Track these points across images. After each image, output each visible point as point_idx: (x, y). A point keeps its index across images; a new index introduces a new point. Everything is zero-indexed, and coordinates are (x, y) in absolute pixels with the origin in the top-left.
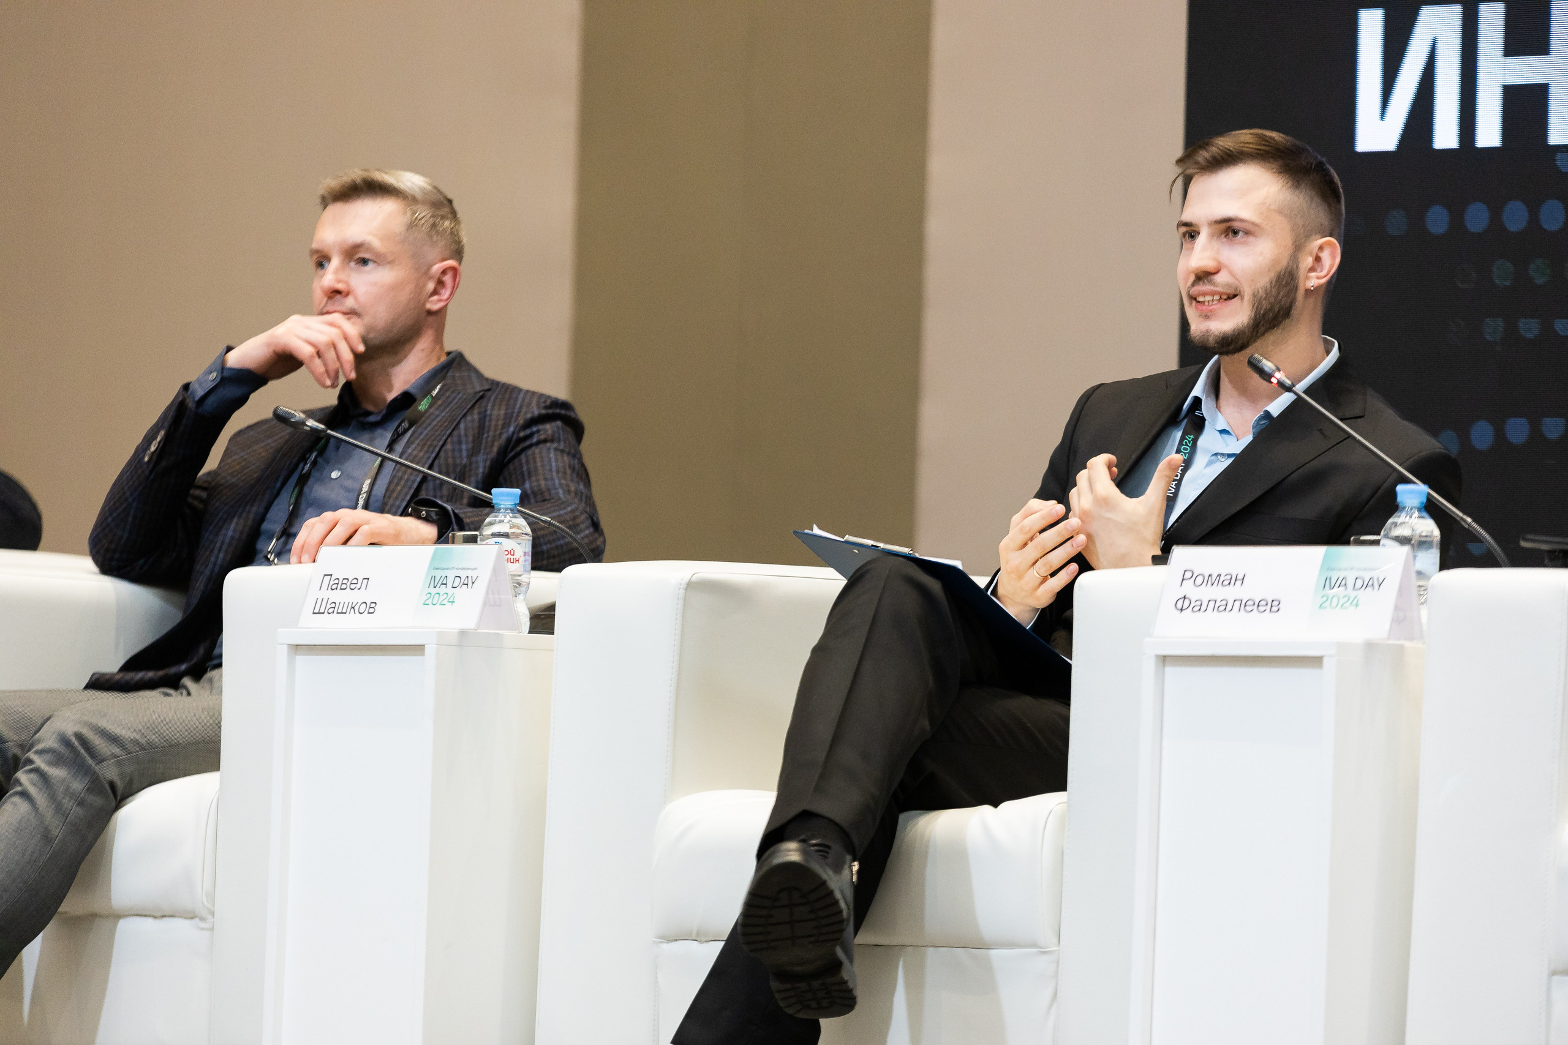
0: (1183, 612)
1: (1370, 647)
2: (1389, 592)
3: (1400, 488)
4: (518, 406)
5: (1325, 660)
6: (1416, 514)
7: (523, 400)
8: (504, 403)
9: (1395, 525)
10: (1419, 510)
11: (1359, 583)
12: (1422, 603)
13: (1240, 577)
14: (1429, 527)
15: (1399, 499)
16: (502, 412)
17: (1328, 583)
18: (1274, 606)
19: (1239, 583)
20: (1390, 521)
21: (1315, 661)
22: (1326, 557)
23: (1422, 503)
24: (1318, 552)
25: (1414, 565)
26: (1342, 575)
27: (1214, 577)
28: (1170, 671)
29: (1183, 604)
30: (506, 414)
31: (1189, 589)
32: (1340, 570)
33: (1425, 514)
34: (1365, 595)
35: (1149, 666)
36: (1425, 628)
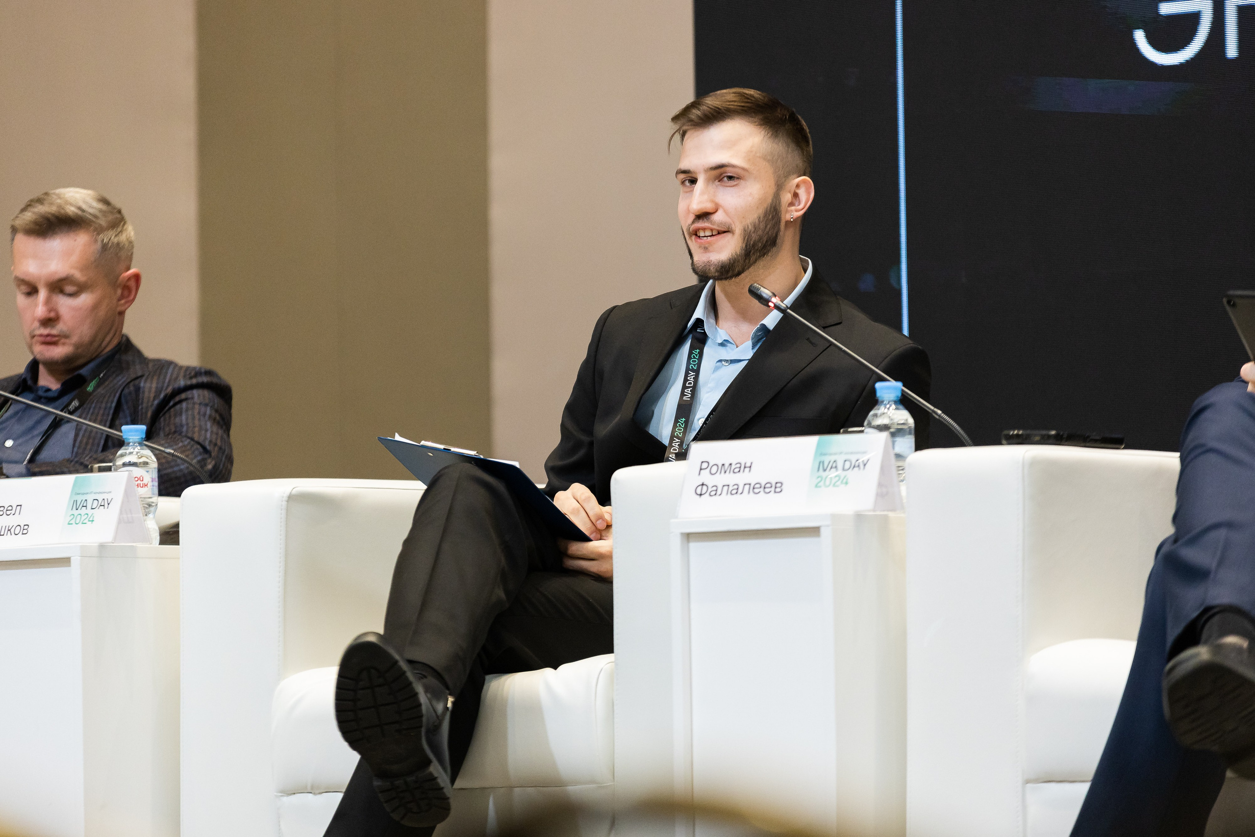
0: (702, 496)
1: (859, 517)
2: (873, 472)
3: (878, 385)
4: (167, 380)
5: (822, 530)
6: (893, 406)
7: (172, 374)
8: (156, 378)
9: (876, 415)
10: (895, 402)
11: (847, 465)
12: (902, 481)
13: (748, 465)
14: (904, 417)
15: (878, 394)
16: (154, 385)
17: (822, 467)
18: (777, 487)
19: (747, 470)
20: (872, 413)
21: (814, 531)
22: (819, 445)
23: (898, 397)
24: (810, 442)
25: (893, 448)
26: (833, 458)
27: (727, 465)
28: (694, 546)
29: (701, 490)
30: (157, 388)
31: (706, 477)
32: (831, 454)
33: (901, 407)
34: (852, 474)
35: (676, 542)
36: (905, 501)
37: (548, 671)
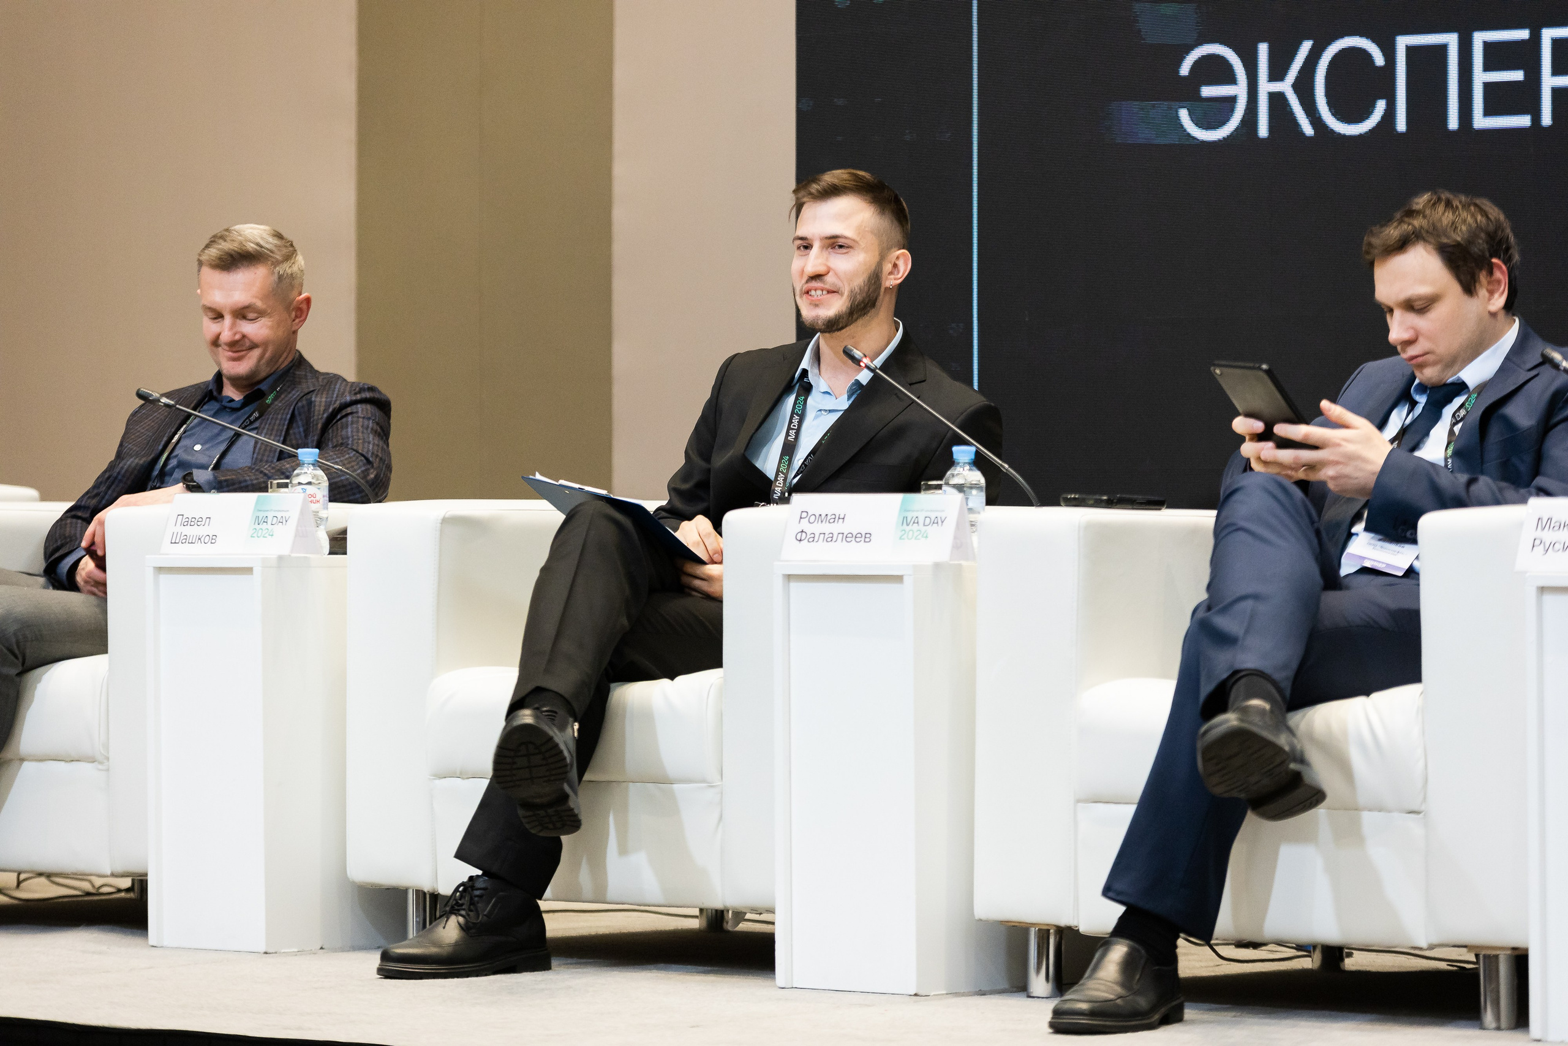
0: (802, 542)
1: (937, 566)
2: (949, 527)
3: (955, 449)
4: (335, 395)
5: (905, 578)
6: (967, 467)
8: (326, 391)
9: (953, 475)
10: (969, 464)
11: (928, 520)
12: (974, 532)
13: (842, 516)
14: (977, 477)
15: (955, 456)
17: (905, 521)
18: (867, 537)
19: (841, 520)
20: (949, 473)
21: (898, 579)
22: (903, 501)
23: (972, 459)
24: (896, 498)
25: (967, 505)
26: (915, 514)
27: (823, 516)
28: (793, 585)
29: (801, 536)
31: (805, 525)
32: (913, 511)
33: (974, 468)
34: (932, 529)
35: (779, 582)
36: (976, 550)
37: (665, 682)
